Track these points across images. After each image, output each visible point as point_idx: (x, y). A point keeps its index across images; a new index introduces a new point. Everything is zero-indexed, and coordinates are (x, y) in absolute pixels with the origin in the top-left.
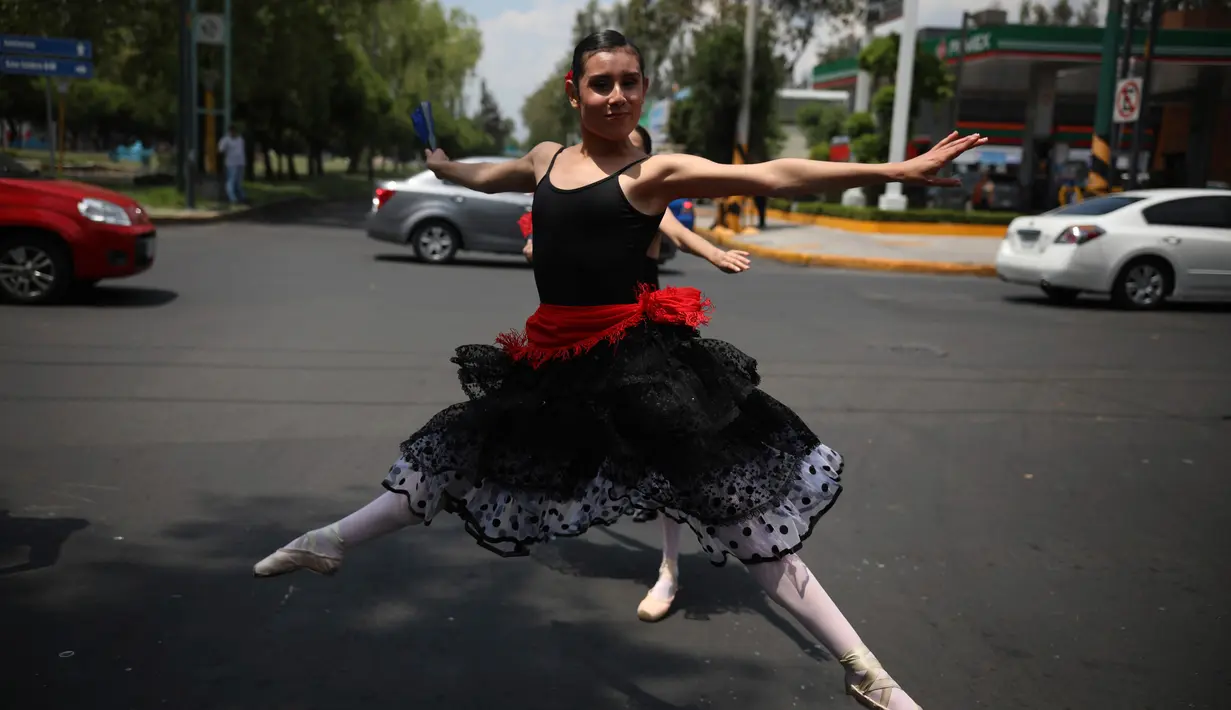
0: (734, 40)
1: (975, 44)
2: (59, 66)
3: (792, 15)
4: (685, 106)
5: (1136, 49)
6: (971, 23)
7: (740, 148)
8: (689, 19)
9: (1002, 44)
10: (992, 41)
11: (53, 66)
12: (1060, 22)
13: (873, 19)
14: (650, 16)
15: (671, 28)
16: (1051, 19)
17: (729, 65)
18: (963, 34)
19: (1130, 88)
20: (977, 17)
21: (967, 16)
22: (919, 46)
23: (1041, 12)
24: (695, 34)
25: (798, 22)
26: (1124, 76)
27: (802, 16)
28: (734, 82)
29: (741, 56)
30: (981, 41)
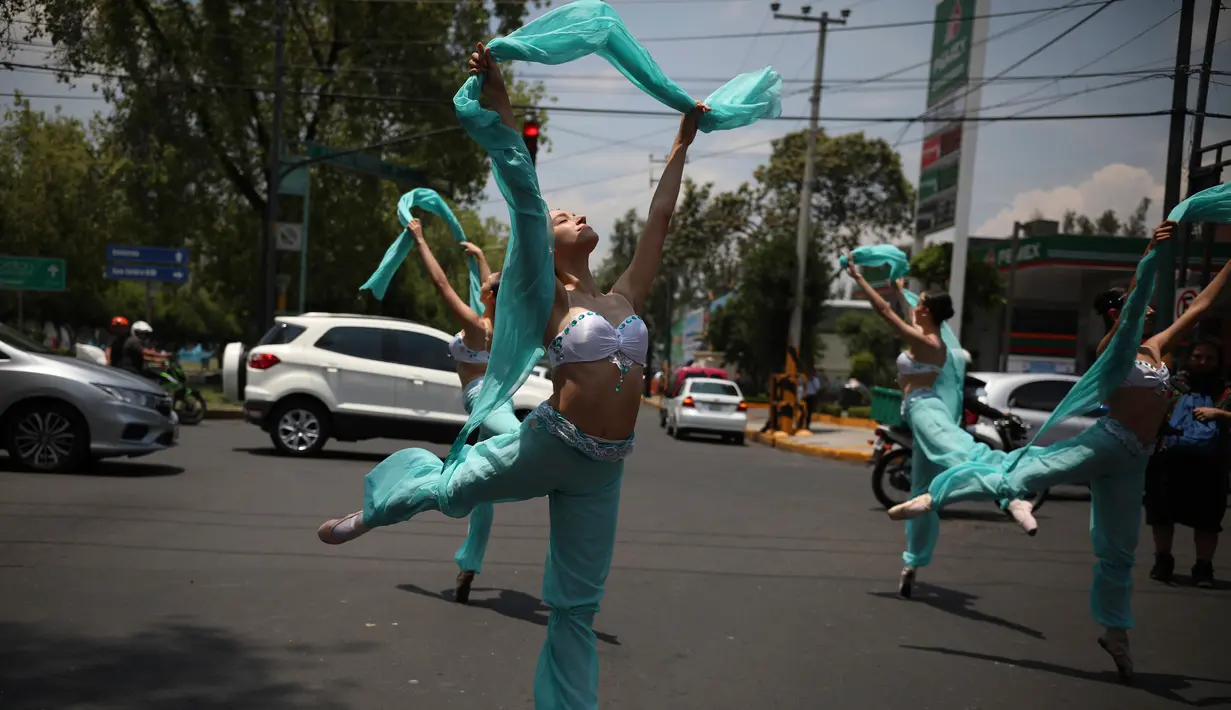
0: (786, 248)
1: (1024, 254)
2: (159, 273)
3: (838, 224)
4: (725, 313)
5: (1193, 260)
6: (1021, 234)
7: (793, 351)
8: (738, 229)
9: (1053, 253)
10: (1042, 250)
11: (153, 273)
12: (1105, 233)
13: (924, 228)
14: (697, 224)
15: (718, 237)
16: (1096, 231)
17: (782, 271)
18: (1011, 243)
19: (1188, 295)
20: (1027, 227)
21: (1018, 226)
22: (970, 255)
23: (1085, 223)
24: (741, 242)
25: (844, 231)
26: (1182, 285)
27: (848, 225)
28: (786, 288)
29: (793, 264)
30: (1031, 251)
